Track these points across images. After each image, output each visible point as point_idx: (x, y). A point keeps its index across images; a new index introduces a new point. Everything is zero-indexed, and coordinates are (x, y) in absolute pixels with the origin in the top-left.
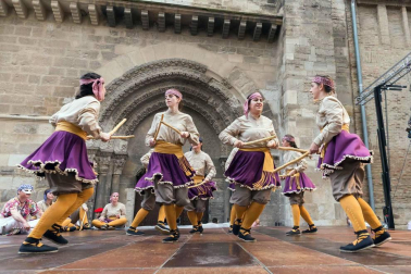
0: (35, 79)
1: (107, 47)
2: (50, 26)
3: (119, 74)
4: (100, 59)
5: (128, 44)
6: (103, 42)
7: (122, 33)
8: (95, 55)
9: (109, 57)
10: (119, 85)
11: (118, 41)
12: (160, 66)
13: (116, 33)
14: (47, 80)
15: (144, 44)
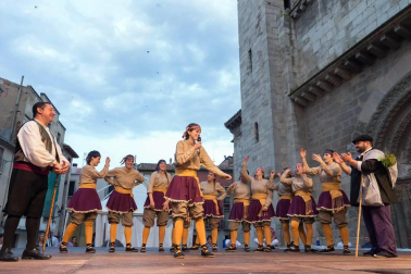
0: (329, 139)
1: (362, 91)
2: (327, 97)
3: (374, 110)
4: (359, 104)
5: (375, 78)
6: (358, 89)
7: (368, 72)
8: (355, 102)
9: (364, 98)
10: (377, 119)
11: (367, 82)
12: (405, 83)
13: (364, 76)
14: (336, 136)
15: (386, 71)
